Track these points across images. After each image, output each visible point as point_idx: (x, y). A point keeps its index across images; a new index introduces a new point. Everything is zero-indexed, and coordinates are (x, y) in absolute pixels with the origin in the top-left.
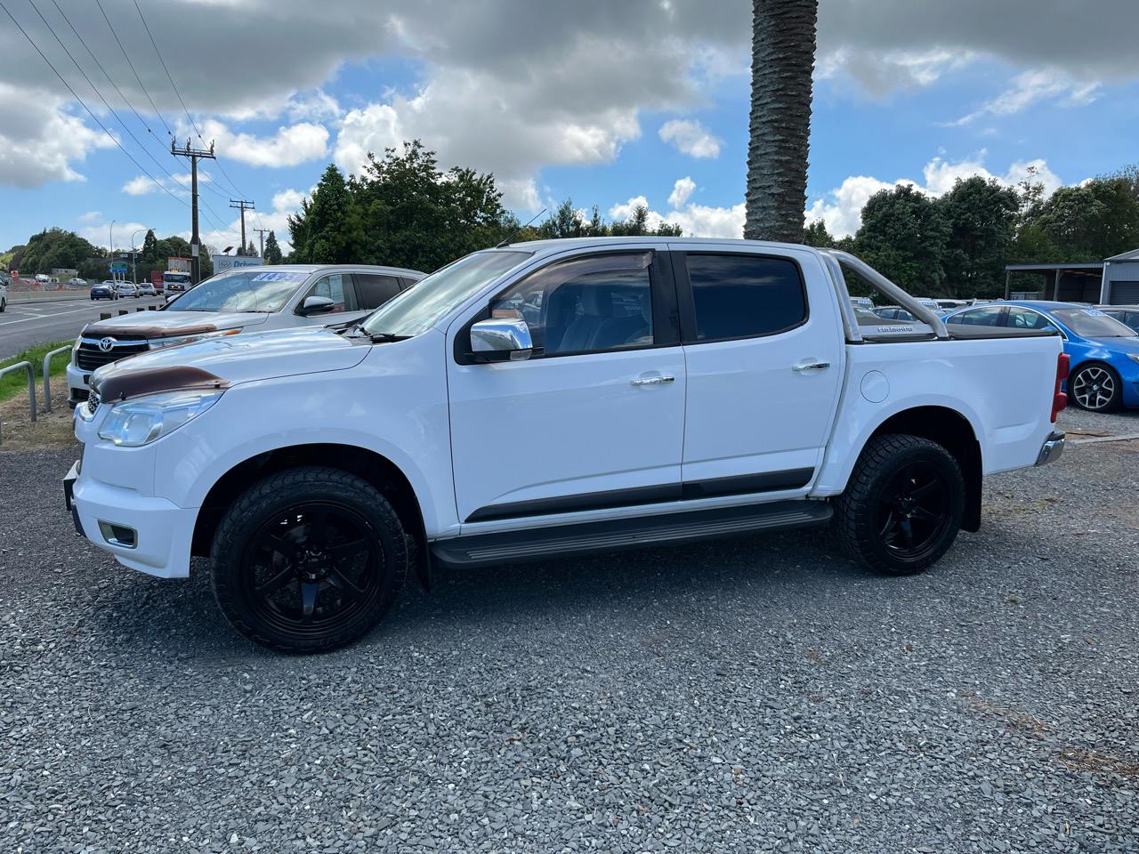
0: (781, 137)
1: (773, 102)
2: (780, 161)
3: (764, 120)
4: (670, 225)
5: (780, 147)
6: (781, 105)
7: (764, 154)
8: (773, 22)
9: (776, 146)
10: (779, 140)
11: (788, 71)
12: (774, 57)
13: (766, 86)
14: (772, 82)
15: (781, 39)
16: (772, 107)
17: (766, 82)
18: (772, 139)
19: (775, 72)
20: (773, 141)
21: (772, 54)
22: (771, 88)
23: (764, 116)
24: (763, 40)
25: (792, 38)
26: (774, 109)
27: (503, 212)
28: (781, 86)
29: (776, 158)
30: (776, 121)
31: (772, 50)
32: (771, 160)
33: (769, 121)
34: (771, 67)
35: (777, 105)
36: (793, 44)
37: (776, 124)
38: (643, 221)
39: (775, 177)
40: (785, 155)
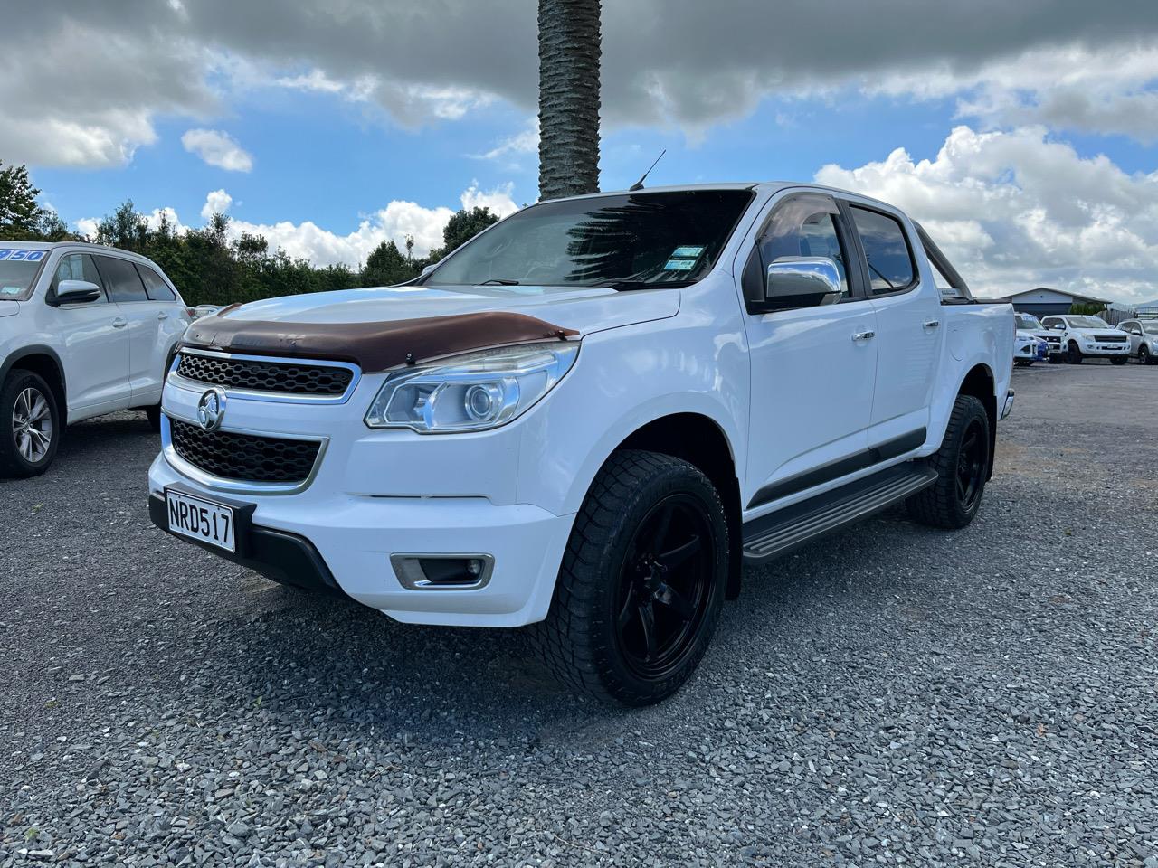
0: (579, 128)
1: (569, 91)
2: (580, 152)
3: (561, 108)
4: (254, 236)
5: (579, 138)
6: (578, 96)
7: (563, 144)
8: (566, 11)
9: (575, 137)
10: (578, 131)
11: (584, 62)
12: (569, 45)
13: (562, 75)
14: (568, 71)
15: (575, 28)
16: (569, 96)
17: (561, 70)
18: (571, 129)
19: (570, 61)
20: (572, 132)
21: (567, 42)
22: (567, 77)
23: (561, 104)
24: (555, 27)
25: (586, 29)
26: (572, 98)
27: (41, 212)
28: (577, 76)
29: (575, 148)
30: (574, 111)
31: (566, 39)
32: (571, 151)
33: (566, 111)
34: (566, 55)
35: (575, 96)
36: (586, 35)
37: (574, 115)
38: (223, 230)
39: (575, 169)
40: (585, 146)
